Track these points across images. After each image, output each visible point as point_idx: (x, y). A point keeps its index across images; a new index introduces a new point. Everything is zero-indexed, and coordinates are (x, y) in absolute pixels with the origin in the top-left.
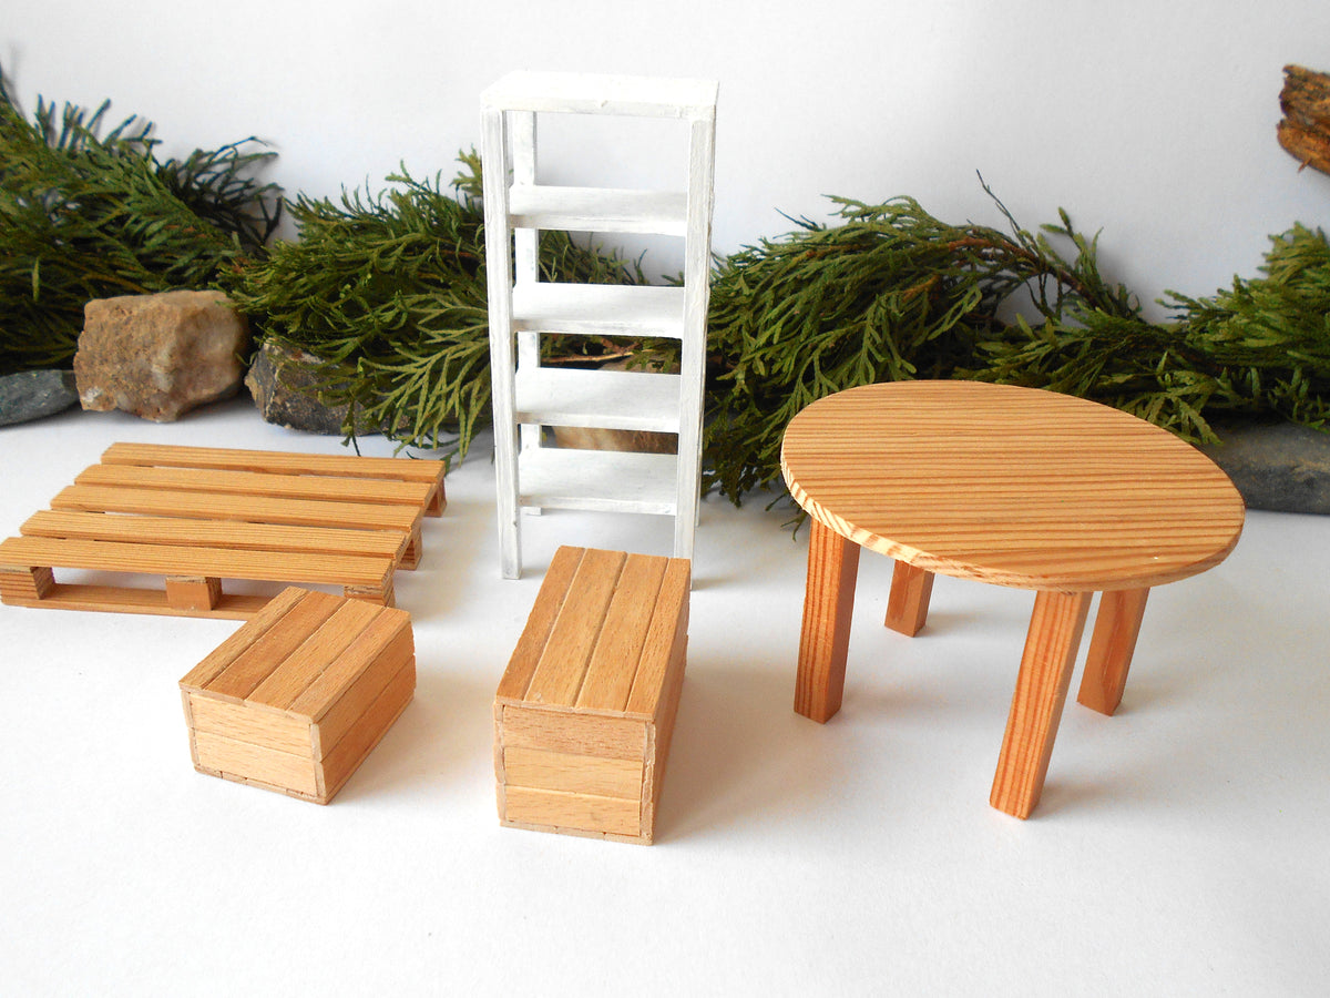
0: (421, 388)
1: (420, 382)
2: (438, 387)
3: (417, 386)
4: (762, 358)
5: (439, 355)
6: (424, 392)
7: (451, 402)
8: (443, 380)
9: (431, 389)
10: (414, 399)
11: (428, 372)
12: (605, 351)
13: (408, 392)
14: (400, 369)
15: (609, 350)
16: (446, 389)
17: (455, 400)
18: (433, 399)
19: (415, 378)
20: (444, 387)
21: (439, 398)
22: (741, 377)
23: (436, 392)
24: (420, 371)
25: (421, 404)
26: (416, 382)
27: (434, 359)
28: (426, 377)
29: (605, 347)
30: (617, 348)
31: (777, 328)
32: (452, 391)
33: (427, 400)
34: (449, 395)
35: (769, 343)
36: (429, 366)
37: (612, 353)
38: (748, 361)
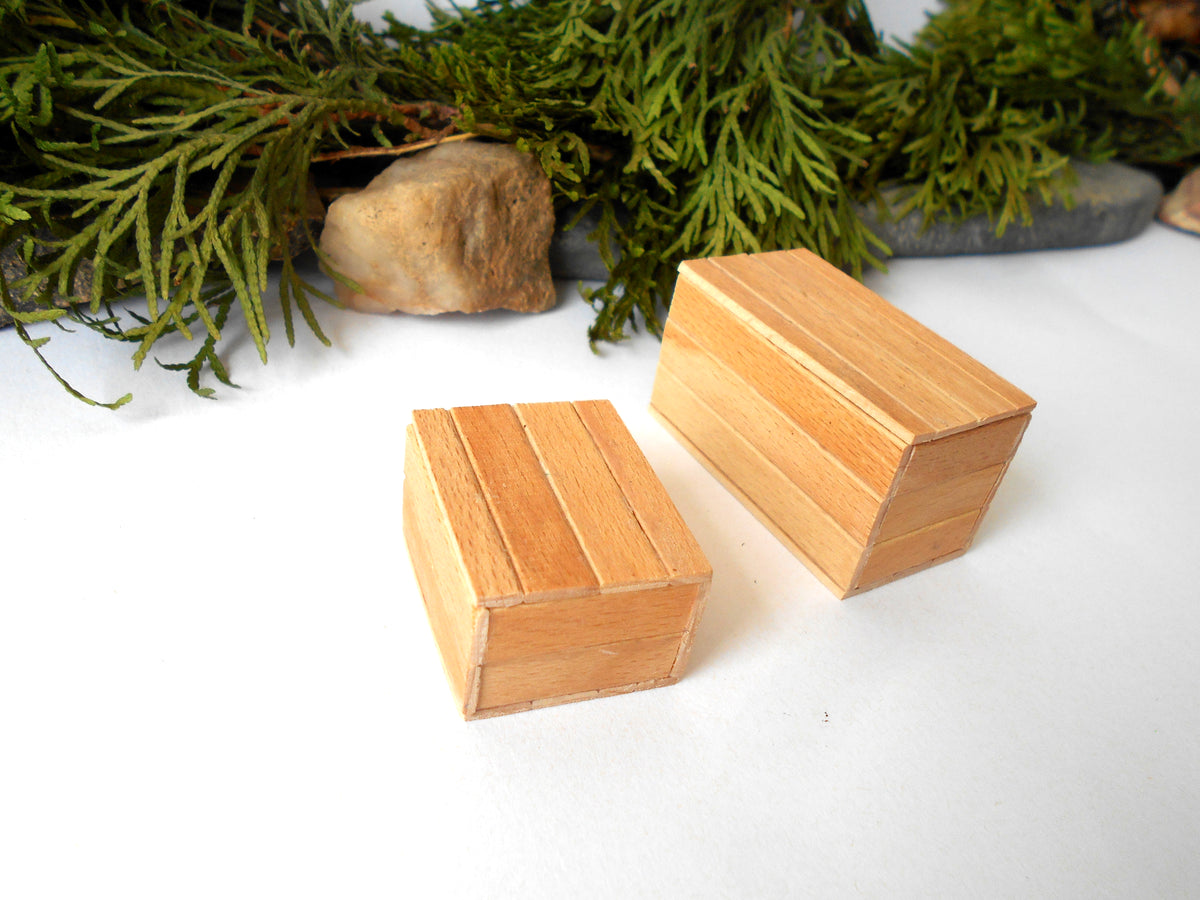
0: (133, 228)
1: (130, 216)
2: (171, 222)
3: (124, 224)
4: (663, 137)
5: (161, 162)
6: (143, 235)
7: (206, 248)
8: (177, 210)
9: (156, 229)
10: (125, 249)
11: (143, 196)
12: (407, 138)
13: (106, 241)
14: (75, 193)
15: (415, 136)
16: (189, 226)
17: (213, 242)
18: (167, 247)
19: (114, 209)
20: (184, 220)
21: (180, 245)
22: (649, 165)
23: (169, 233)
24: (124, 195)
25: (144, 257)
26: (120, 216)
27: (151, 169)
28: (140, 206)
29: (409, 132)
30: (427, 131)
31: (670, 87)
32: (204, 226)
33: (156, 251)
34: (198, 236)
35: (667, 109)
36: (144, 184)
37: (419, 140)
38: (644, 143)
